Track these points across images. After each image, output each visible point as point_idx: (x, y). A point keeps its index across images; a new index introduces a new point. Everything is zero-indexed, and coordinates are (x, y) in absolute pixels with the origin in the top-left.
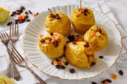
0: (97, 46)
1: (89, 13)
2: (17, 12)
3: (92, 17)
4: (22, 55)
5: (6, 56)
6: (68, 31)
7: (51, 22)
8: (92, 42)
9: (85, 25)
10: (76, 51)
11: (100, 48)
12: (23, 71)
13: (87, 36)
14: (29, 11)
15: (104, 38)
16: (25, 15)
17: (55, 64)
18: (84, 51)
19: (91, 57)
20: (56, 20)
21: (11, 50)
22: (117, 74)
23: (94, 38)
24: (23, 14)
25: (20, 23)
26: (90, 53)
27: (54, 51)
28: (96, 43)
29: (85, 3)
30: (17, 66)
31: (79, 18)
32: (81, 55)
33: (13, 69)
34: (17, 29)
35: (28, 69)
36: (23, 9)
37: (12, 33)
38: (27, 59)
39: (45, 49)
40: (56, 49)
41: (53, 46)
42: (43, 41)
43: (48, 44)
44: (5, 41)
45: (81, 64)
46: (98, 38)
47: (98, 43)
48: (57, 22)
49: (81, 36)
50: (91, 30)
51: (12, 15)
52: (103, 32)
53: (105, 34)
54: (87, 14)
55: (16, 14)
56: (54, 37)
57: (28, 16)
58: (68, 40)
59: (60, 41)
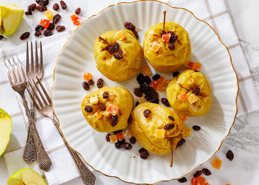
1: (178, 41)
2: (37, 5)
3: (184, 48)
5: (22, 113)
6: (137, 70)
7: (104, 62)
10: (150, 134)
14: (62, 3)
19: (177, 139)
22: (222, 157)
26: (176, 135)
28: (188, 111)
31: (159, 56)
32: (158, 143)
33: (38, 148)
39: (94, 125)
41: (108, 124)
43: (98, 119)
49: (163, 78)
50: (181, 86)
51: (29, 13)
52: (203, 89)
53: (206, 92)
54: (176, 43)
55: (36, 11)
56: (110, 109)
57: (60, 17)
58: (137, 85)
59: (120, 113)
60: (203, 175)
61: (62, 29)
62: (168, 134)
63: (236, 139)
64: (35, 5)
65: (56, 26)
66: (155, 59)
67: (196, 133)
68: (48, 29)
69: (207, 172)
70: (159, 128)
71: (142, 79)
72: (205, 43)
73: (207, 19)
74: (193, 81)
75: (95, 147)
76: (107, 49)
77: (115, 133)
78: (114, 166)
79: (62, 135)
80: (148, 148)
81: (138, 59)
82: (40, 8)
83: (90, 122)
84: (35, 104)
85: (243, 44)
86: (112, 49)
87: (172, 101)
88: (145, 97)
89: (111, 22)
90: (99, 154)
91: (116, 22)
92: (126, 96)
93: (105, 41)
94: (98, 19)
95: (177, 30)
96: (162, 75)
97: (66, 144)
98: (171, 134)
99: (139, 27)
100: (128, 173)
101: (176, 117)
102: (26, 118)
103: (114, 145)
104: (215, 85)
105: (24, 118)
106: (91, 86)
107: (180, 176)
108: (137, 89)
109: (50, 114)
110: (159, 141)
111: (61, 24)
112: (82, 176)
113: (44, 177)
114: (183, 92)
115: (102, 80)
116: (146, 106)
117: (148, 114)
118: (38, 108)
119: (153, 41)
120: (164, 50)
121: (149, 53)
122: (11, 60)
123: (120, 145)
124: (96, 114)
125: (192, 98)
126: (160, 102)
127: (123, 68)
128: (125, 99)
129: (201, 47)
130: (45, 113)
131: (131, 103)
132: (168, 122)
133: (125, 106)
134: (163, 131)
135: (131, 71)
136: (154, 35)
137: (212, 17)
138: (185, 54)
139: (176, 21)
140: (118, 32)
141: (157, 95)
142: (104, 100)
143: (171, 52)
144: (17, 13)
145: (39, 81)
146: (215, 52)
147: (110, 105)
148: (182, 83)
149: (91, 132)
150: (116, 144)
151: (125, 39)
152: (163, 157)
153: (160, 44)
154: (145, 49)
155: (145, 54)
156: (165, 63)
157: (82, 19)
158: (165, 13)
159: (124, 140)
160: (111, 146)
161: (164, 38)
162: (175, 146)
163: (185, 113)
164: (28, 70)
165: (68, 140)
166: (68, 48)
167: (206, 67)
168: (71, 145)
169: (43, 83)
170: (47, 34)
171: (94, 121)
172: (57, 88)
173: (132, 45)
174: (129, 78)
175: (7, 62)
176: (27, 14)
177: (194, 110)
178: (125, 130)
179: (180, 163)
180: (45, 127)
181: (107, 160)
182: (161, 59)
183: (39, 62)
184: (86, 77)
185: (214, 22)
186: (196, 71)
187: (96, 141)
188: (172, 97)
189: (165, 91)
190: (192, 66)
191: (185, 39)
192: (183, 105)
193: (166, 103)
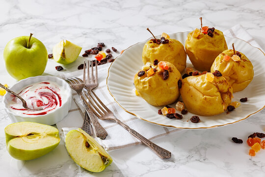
0: (234, 81)
1: (216, 33)
2: (92, 51)
3: (221, 39)
4: (108, 105)
5: (79, 109)
6: (182, 65)
7: (153, 48)
8: (226, 72)
9: (211, 51)
10: (200, 83)
11: (240, 83)
12: (111, 126)
13: (216, 65)
14: (113, 48)
15: (246, 65)
16: (107, 54)
17: (164, 112)
18: (214, 84)
19: (226, 95)
20: (161, 45)
21: (88, 101)
23: (229, 65)
24: (103, 53)
25: (99, 65)
26: (225, 88)
27: (162, 87)
28: (234, 74)
30: (100, 121)
31: (200, 39)
32: (209, 90)
33: (94, 123)
34: (95, 72)
35: (119, 123)
36: (101, 46)
37: (86, 79)
38: (115, 110)
39: (147, 85)
40: (165, 83)
41: (160, 79)
42: (142, 74)
43: (151, 76)
44: (78, 86)
45: (211, 104)
46: (235, 64)
47: (236, 74)
48: (163, 49)
51: (86, 55)
57: (112, 55)
59: (170, 70)
62: (217, 80)
65: (109, 60)
143: (211, 39)
176: (83, 56)
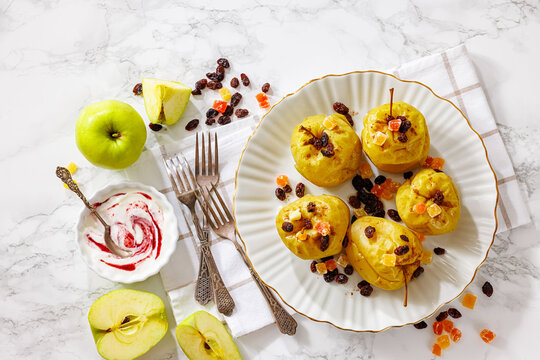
1: (412, 130)
2: (209, 80)
5: (191, 234)
7: (307, 160)
10: (374, 261)
14: (243, 76)
16: (233, 92)
18: (396, 264)
19: (412, 266)
20: (321, 156)
22: (477, 292)
26: (411, 261)
29: (405, 43)
31: (386, 151)
39: (296, 250)
42: (289, 229)
44: (188, 196)
46: (432, 220)
49: (390, 181)
50: (417, 193)
51: (197, 92)
52: (447, 196)
53: (453, 201)
54: (408, 133)
55: (207, 88)
56: (318, 227)
57: (240, 96)
58: (353, 192)
59: (332, 232)
60: (450, 318)
61: (244, 114)
62: (401, 260)
63: (496, 266)
64: (206, 81)
65: (235, 109)
66: (380, 156)
67: (439, 259)
68: (224, 114)
69: (456, 313)
70: (388, 252)
71: (359, 182)
72: (449, 130)
73: (451, 95)
74: (433, 185)
75: (295, 281)
76: (311, 142)
77: (324, 260)
78: (323, 306)
79: (248, 264)
80: (372, 280)
81: (354, 155)
82: (212, 85)
83: (290, 246)
84: (209, 221)
85: (503, 130)
86: (319, 143)
87: (404, 214)
88: (365, 209)
89: (314, 102)
90: (302, 291)
91: (322, 103)
92: (339, 208)
93: (308, 132)
94: (295, 100)
95: (409, 114)
96: (388, 177)
97: (255, 276)
98: (404, 260)
99: (354, 108)
100: (343, 316)
101: (411, 236)
102: (197, 240)
103: (322, 277)
104: (465, 190)
105: (194, 241)
106: (287, 195)
107: (417, 319)
108: (353, 197)
109: (231, 235)
110: (387, 271)
111: (242, 106)
112: (278, 322)
113: (225, 324)
114: (421, 200)
115: (303, 186)
116: (366, 221)
117: (371, 233)
118: (213, 227)
119: (376, 130)
120: (393, 144)
121: (370, 146)
122: (174, 160)
123: (331, 276)
124: (299, 234)
125: (433, 209)
126: (387, 216)
127: (334, 168)
128: (338, 212)
129: (443, 136)
130: (224, 234)
131: (346, 218)
132: (400, 243)
133: (339, 222)
134: (394, 256)
135: (345, 171)
136: (378, 122)
137: (457, 93)
138: (422, 148)
139: (407, 100)
140: (326, 119)
141: (382, 205)
142: (309, 215)
143: (402, 145)
144: (181, 93)
145: (214, 188)
146: (464, 143)
147: (319, 221)
148: (418, 188)
149: (289, 260)
150: (325, 275)
151: (336, 128)
152: (393, 293)
153: (386, 135)
154: (365, 141)
155: (364, 148)
156: (393, 161)
157: (274, 100)
158: (392, 90)
159: (336, 270)
160: (318, 279)
161: (392, 126)
162: (409, 277)
163: (423, 231)
164: (197, 172)
165: (257, 270)
166: (255, 141)
167: (451, 164)
168: (263, 278)
169: (219, 190)
170: (223, 122)
171: (296, 244)
172: (241, 198)
173: (347, 136)
174: (342, 182)
175: (168, 161)
176: (194, 93)
177: (437, 226)
178: (338, 255)
179: (417, 301)
180: (224, 253)
181: (314, 299)
182: (388, 155)
183: (213, 162)
184: (280, 181)
185: (460, 100)
186: (438, 171)
187: (297, 271)
188: (404, 208)
189: (393, 199)
190: (431, 163)
191: (421, 126)
192: (421, 220)
193: (395, 216)
